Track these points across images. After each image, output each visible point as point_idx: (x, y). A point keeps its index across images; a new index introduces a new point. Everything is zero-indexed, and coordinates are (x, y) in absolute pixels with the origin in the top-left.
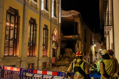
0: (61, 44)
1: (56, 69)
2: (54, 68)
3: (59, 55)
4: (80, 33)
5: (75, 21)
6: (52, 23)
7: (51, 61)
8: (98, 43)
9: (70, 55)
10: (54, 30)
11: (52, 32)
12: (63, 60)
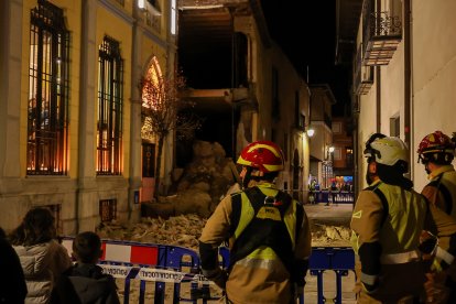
0: (179, 124)
1: (155, 227)
2: (150, 224)
3: (169, 169)
4: (255, 80)
5: (237, 30)
6: (139, 33)
7: (137, 193)
8: (322, 123)
9: (213, 169)
10: (149, 63)
11: (138, 72)
12: (187, 188)
